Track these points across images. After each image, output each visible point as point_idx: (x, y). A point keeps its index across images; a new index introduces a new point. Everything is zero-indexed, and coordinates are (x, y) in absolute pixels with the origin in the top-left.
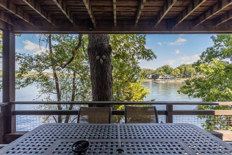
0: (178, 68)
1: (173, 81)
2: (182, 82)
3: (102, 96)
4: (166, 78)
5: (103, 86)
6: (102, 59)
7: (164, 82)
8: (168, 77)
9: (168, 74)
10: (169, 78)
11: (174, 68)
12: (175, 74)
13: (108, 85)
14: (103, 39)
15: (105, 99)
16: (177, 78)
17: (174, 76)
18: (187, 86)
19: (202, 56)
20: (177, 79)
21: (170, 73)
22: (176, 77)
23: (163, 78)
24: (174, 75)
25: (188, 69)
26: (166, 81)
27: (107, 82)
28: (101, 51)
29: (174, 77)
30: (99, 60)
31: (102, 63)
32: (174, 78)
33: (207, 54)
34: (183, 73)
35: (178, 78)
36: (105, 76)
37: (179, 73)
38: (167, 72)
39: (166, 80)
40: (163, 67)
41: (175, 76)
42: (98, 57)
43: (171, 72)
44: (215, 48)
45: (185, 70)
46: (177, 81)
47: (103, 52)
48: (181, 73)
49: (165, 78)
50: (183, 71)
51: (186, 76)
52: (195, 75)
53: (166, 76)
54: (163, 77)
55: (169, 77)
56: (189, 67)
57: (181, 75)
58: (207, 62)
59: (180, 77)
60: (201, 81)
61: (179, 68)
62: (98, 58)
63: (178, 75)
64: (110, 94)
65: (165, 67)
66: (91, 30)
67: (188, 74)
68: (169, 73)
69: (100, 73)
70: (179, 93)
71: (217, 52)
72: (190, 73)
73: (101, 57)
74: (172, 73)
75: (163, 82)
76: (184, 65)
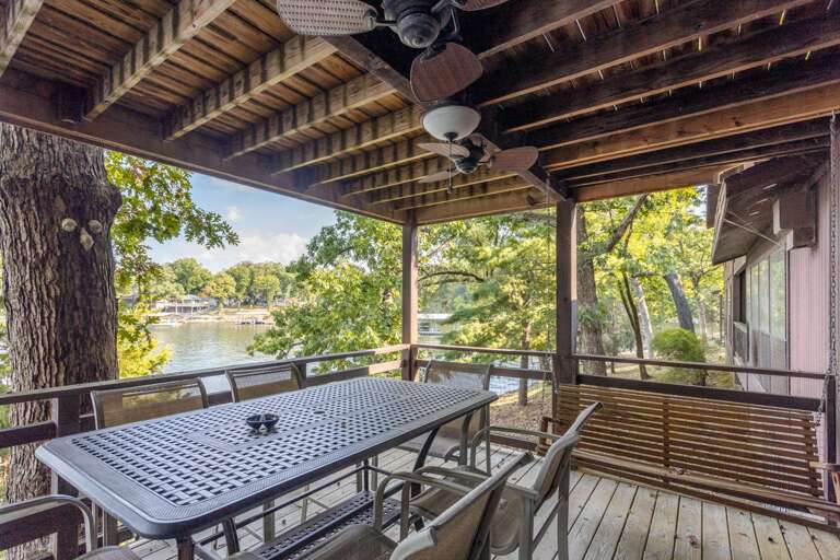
0: (227, 272)
1: (211, 319)
2: (241, 321)
3: (84, 366)
4: (187, 309)
5: (92, 329)
6: (90, 232)
7: (176, 324)
8: (193, 304)
9: (193, 292)
10: (195, 309)
11: (214, 273)
12: (219, 295)
13: (110, 328)
14: (89, 159)
15: (97, 375)
16: (225, 306)
17: (214, 302)
18: (277, 328)
19: (313, 247)
20: (226, 313)
21: (199, 289)
22: (221, 305)
23: (171, 309)
24: (216, 298)
25: (259, 279)
26: (183, 320)
27: (105, 316)
28: (82, 202)
29: (215, 304)
30: (77, 233)
31: (87, 247)
32: (213, 308)
33: (322, 244)
34: (245, 289)
35: (230, 306)
36: (97, 295)
37: (232, 290)
38: (190, 285)
39: (186, 316)
40: (172, 265)
41: (219, 300)
42: (67, 224)
43: (204, 286)
44: (339, 232)
45: (252, 283)
46: (226, 317)
47: (91, 208)
48: (238, 290)
49: (180, 309)
50: (246, 284)
51: (252, 301)
52: (280, 297)
53: (186, 301)
54: (171, 305)
55: (198, 305)
56: (262, 272)
57: (237, 298)
58: (322, 263)
59: (234, 303)
60: (309, 315)
61: (231, 273)
62: (73, 228)
63: (230, 298)
64: (113, 357)
65: (183, 266)
66: (69, 126)
67: (258, 296)
68: (197, 291)
69: (77, 282)
70: (252, 354)
71: (342, 242)
72: (265, 293)
73: (83, 222)
74: (208, 289)
75: (174, 324)
76: (248, 265)
